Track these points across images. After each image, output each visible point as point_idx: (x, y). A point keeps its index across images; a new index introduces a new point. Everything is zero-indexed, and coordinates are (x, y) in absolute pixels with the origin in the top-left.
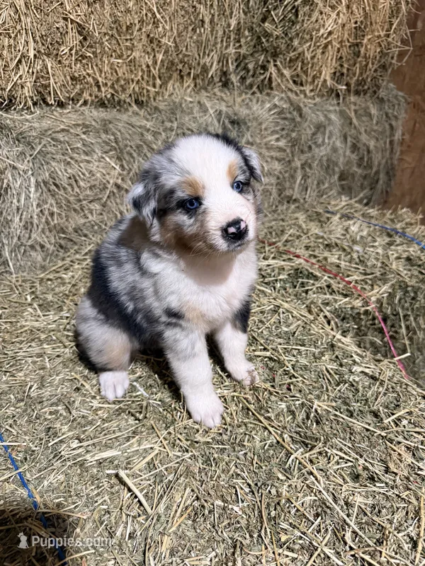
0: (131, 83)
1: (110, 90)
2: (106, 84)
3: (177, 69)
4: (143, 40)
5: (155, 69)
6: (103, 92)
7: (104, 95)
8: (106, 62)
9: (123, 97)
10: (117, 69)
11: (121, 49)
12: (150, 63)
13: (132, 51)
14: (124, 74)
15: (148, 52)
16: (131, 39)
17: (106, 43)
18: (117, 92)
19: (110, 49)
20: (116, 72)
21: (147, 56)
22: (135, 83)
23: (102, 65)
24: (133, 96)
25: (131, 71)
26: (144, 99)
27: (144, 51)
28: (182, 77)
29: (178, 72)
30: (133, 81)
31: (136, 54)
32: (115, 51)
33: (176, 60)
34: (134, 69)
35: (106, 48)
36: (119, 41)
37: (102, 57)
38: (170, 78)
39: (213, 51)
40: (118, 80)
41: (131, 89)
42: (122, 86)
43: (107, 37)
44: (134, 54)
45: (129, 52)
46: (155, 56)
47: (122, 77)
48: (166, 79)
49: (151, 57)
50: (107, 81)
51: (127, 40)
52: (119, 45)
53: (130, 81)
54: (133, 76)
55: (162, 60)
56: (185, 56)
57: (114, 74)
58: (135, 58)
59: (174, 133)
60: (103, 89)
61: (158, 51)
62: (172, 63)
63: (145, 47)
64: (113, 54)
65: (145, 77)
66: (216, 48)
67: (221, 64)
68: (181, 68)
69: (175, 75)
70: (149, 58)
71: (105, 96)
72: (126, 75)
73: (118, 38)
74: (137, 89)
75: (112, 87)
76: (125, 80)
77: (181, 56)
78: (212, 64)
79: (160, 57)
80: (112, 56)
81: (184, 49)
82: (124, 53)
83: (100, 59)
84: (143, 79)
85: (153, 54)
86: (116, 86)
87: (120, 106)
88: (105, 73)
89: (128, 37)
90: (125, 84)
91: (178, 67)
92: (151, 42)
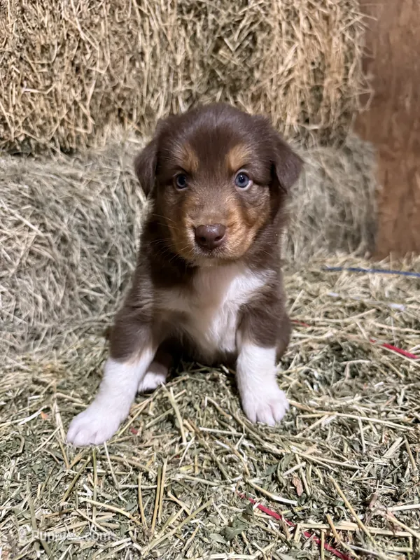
0: (53, 123)
1: (23, 131)
2: (17, 123)
3: (114, 109)
4: (66, 68)
5: (85, 107)
6: (13, 132)
7: (13, 137)
8: (15, 92)
9: (42, 140)
10: (32, 103)
11: (35, 77)
12: (78, 99)
13: (52, 81)
14: (42, 110)
15: (74, 86)
16: (49, 65)
17: (13, 66)
18: (33, 132)
19: (19, 75)
20: (30, 107)
21: (73, 90)
22: (59, 123)
23: (7, 95)
24: (57, 140)
25: (52, 108)
26: (74, 146)
27: (68, 83)
28: (122, 120)
29: (117, 112)
30: (55, 121)
31: (58, 86)
32: (26, 79)
33: (113, 97)
34: (55, 104)
35: (13, 73)
36: (32, 65)
37: (8, 85)
38: (106, 120)
39: (157, 91)
40: (33, 117)
41: (54, 130)
42: (39, 127)
43: (13, 59)
44: (54, 85)
45: (48, 83)
46: (83, 90)
47: (39, 115)
48: (102, 121)
49: (79, 91)
50: (18, 118)
51: (43, 65)
52: (33, 71)
53: (52, 120)
54: (55, 114)
55: (93, 96)
56: (126, 89)
57: (28, 109)
58: (56, 90)
59: (117, 181)
60: (13, 130)
61: (87, 84)
62: (109, 101)
63: (69, 78)
64: (25, 83)
65: (73, 115)
66: (162, 87)
67: (169, 108)
68: (120, 106)
69: (113, 117)
70: (76, 92)
71: (16, 138)
72: (46, 112)
73: (30, 62)
74: (62, 130)
75: (26, 127)
76: (44, 118)
77: (118, 91)
78: (158, 107)
79: (90, 91)
80: (22, 85)
81: (122, 82)
82: (41, 82)
83: (6, 89)
84: (69, 118)
85: (81, 88)
86: (31, 125)
87: (39, 153)
88: (14, 107)
89: (45, 62)
90: (45, 124)
91: (116, 106)
92: (78, 70)
